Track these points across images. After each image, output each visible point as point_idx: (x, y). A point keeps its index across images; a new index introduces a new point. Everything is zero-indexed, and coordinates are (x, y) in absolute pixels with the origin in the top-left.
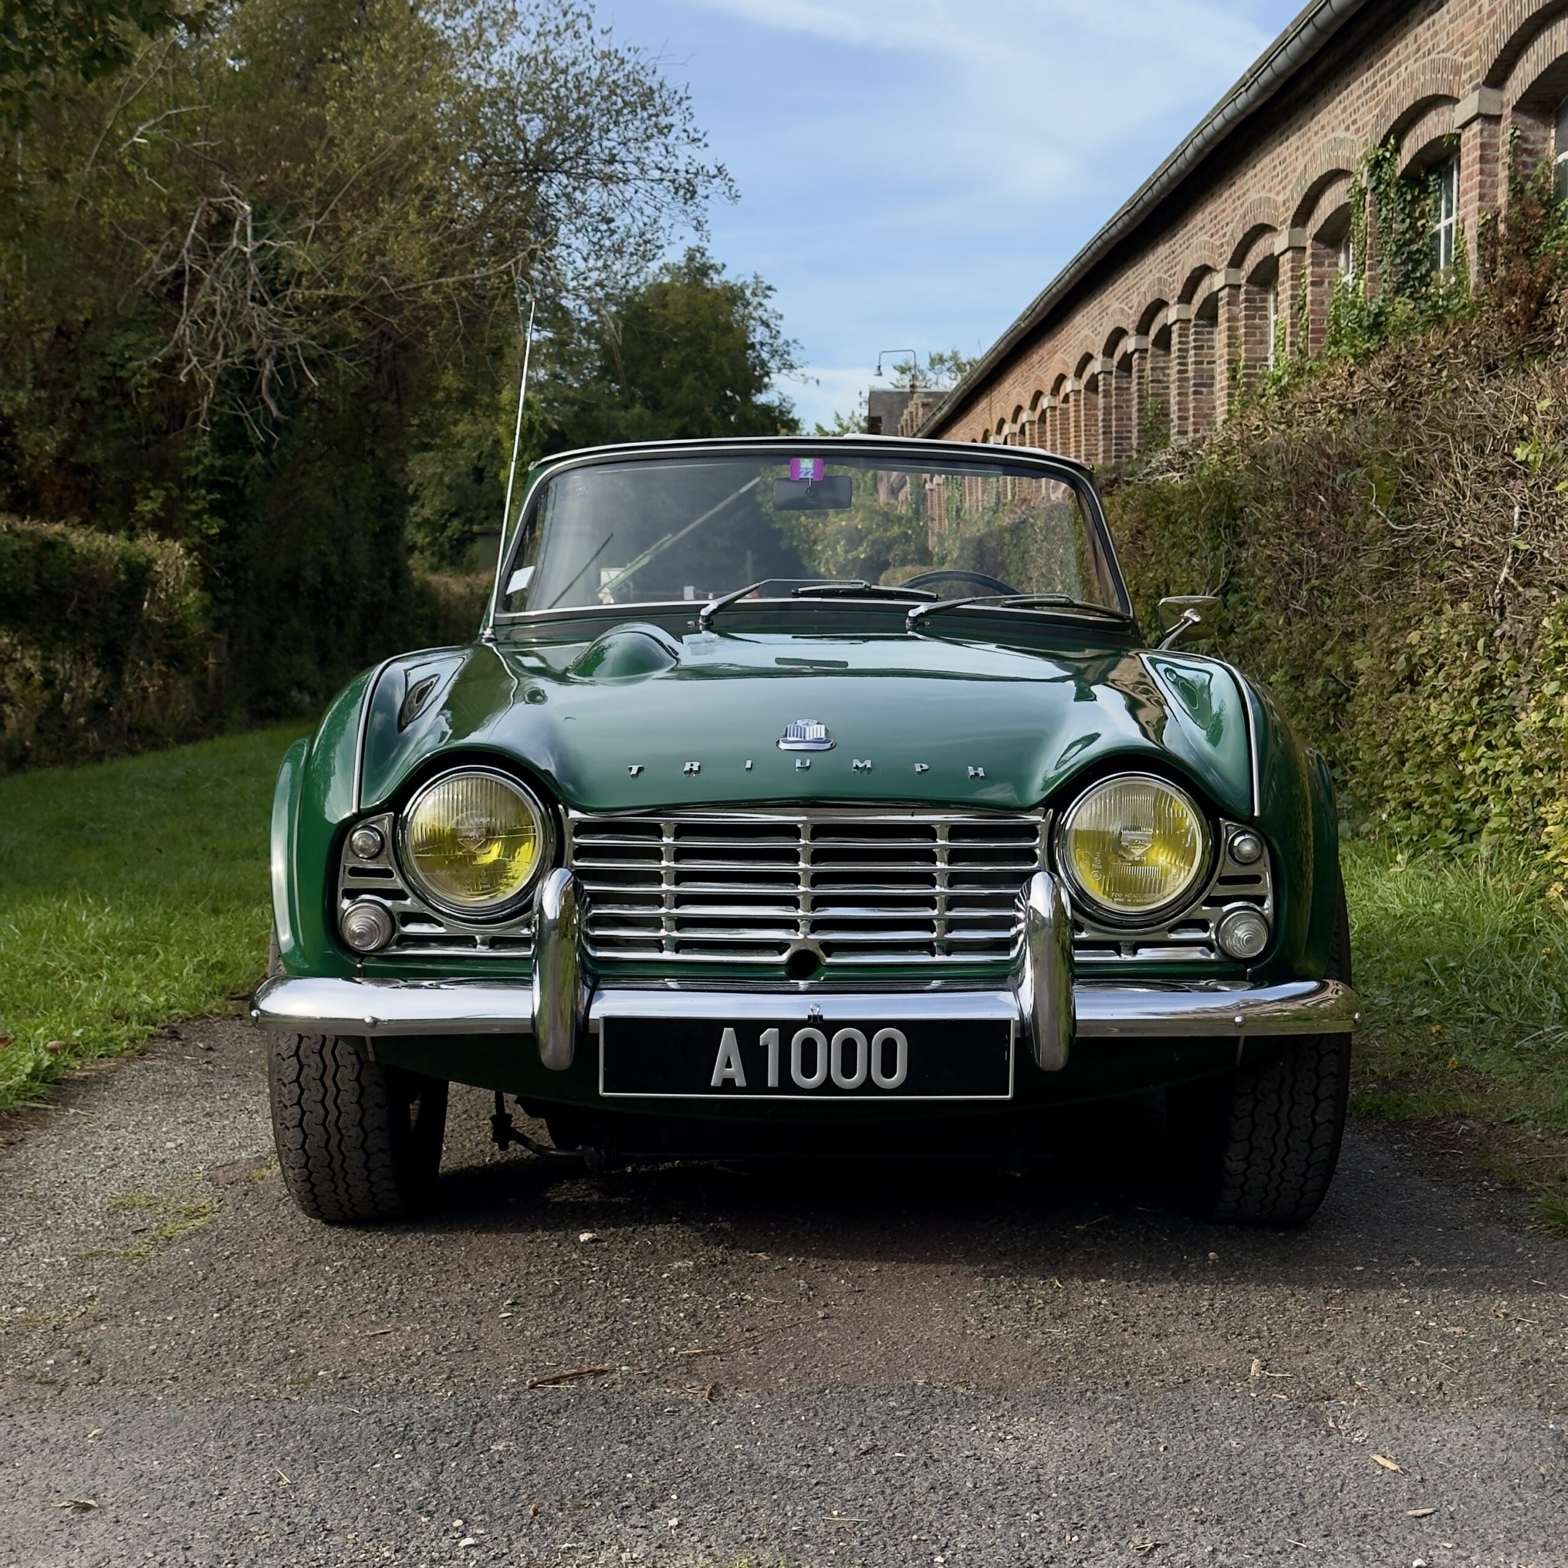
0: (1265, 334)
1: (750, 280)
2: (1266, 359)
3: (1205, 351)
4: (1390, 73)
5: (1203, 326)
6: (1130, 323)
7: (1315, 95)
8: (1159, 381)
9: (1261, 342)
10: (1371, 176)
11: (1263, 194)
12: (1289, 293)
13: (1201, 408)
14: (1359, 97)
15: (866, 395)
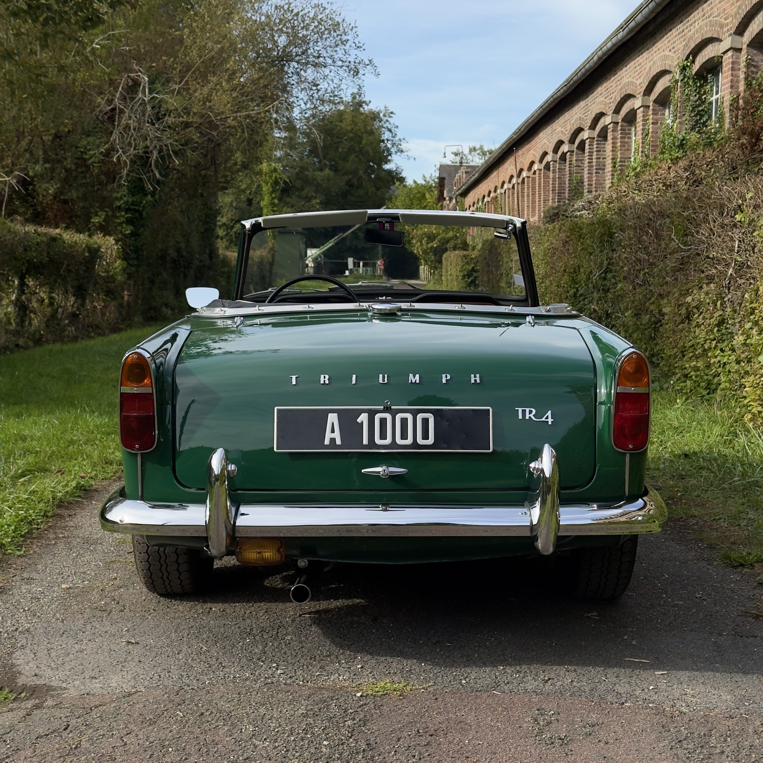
0: (630, 146)
1: (382, 109)
2: (630, 158)
3: (602, 153)
4: (691, 25)
5: (601, 141)
6: (566, 138)
7: (655, 33)
8: (579, 166)
9: (628, 150)
10: (681, 74)
11: (630, 79)
12: (641, 127)
13: (599, 180)
14: (676, 36)
15: (438, 166)
